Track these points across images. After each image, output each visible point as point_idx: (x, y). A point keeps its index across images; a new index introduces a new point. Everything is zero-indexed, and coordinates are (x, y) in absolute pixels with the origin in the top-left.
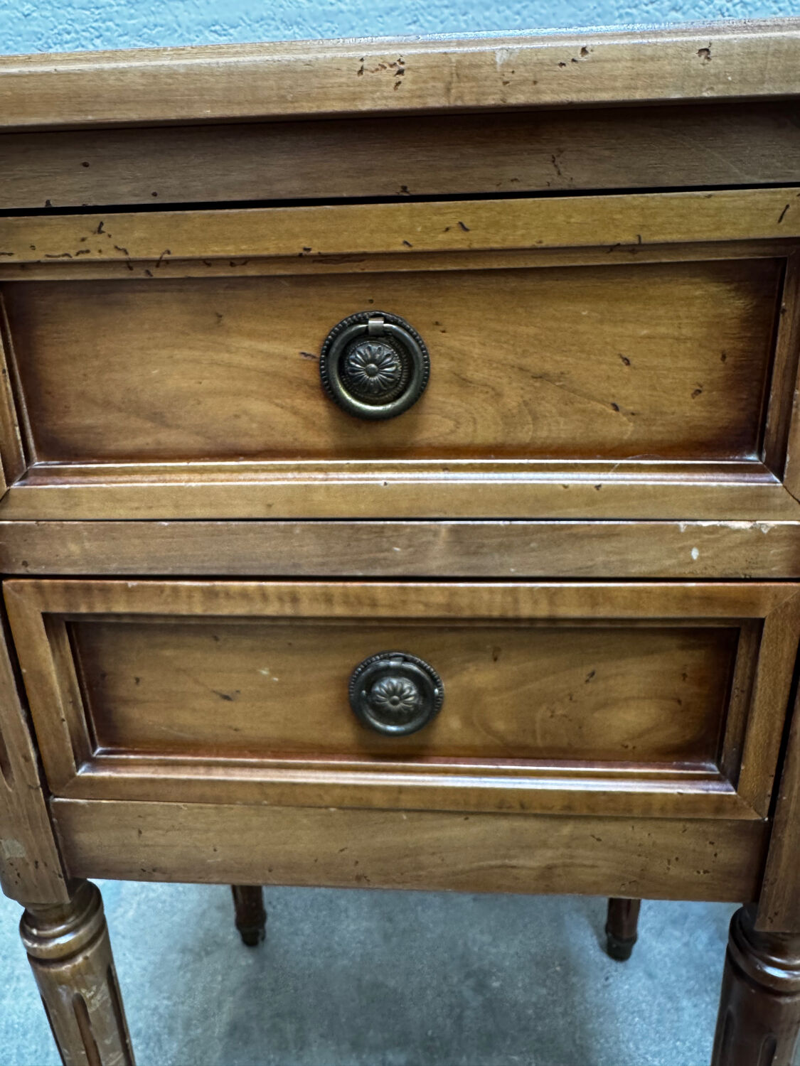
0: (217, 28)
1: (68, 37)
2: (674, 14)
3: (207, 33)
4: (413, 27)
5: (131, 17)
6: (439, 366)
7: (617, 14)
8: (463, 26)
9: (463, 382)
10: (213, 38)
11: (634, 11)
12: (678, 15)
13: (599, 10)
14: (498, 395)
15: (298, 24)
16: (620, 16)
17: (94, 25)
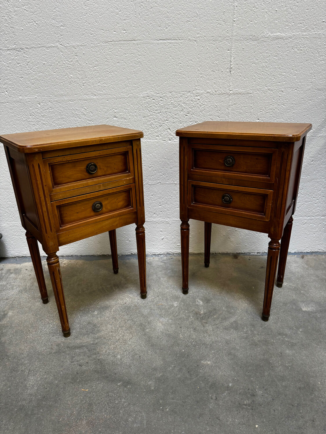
0: (72, 101)
1: (44, 102)
2: (153, 100)
3: (70, 102)
4: (107, 101)
5: (56, 98)
6: (98, 167)
7: (143, 100)
8: (116, 101)
9: (101, 168)
10: (71, 102)
11: (146, 100)
12: (154, 101)
13: (140, 99)
14: (104, 169)
15: (86, 100)
16: (144, 101)
17: (49, 100)
